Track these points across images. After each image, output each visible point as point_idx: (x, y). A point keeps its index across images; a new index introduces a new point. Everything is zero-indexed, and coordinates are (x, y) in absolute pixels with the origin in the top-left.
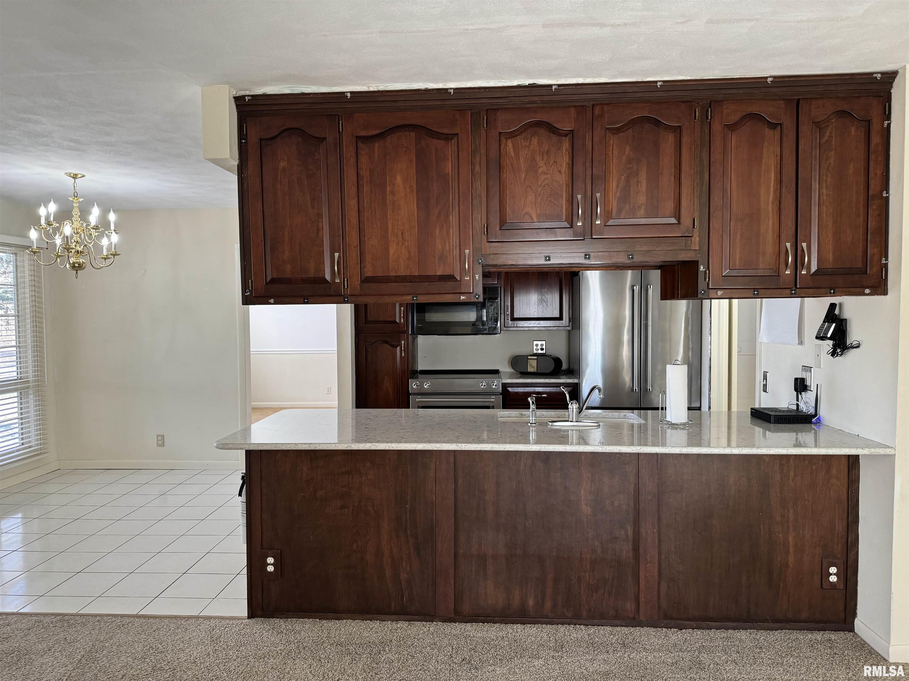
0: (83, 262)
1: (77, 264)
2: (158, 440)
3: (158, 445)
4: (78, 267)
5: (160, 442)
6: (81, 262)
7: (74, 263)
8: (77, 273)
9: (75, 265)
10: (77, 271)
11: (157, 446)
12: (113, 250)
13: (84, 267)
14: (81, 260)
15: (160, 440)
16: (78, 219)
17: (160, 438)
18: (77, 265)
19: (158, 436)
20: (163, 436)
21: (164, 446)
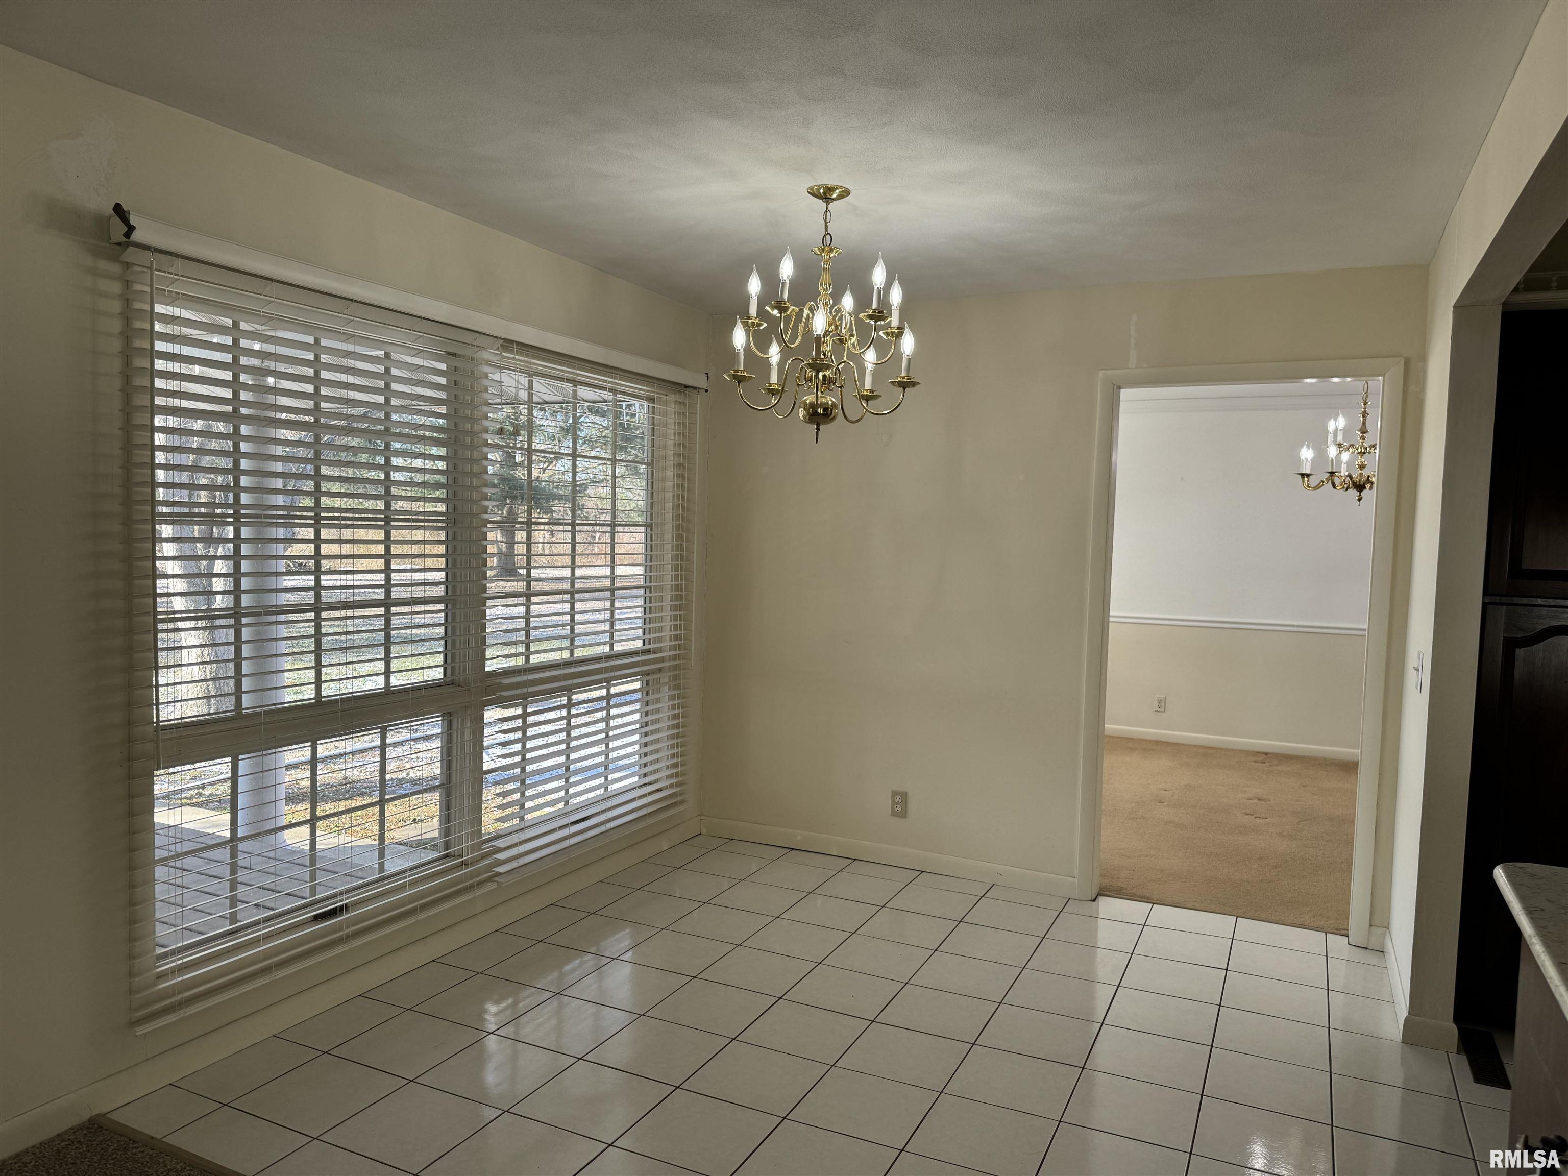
0: (833, 404)
1: (821, 408)
2: (894, 803)
3: (894, 814)
4: (823, 415)
5: (898, 808)
6: (830, 402)
7: (813, 406)
8: (818, 429)
9: (817, 411)
10: (818, 425)
11: (892, 815)
12: (903, 374)
13: (834, 417)
14: (830, 400)
15: (898, 803)
16: (829, 300)
17: (898, 799)
18: (820, 411)
19: (895, 793)
20: (904, 796)
21: (906, 817)
